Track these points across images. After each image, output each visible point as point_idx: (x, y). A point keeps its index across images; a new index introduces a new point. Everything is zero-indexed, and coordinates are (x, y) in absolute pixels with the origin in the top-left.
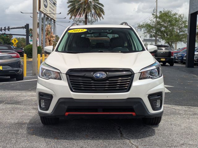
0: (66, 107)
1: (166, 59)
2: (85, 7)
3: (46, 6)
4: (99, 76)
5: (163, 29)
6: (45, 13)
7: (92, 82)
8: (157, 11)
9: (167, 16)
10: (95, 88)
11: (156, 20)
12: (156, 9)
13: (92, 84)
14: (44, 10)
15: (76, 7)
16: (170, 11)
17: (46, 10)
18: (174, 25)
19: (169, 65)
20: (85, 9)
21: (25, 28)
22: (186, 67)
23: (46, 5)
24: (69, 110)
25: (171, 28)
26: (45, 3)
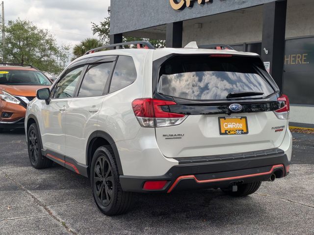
5: (16, 50)
8: (3, 20)
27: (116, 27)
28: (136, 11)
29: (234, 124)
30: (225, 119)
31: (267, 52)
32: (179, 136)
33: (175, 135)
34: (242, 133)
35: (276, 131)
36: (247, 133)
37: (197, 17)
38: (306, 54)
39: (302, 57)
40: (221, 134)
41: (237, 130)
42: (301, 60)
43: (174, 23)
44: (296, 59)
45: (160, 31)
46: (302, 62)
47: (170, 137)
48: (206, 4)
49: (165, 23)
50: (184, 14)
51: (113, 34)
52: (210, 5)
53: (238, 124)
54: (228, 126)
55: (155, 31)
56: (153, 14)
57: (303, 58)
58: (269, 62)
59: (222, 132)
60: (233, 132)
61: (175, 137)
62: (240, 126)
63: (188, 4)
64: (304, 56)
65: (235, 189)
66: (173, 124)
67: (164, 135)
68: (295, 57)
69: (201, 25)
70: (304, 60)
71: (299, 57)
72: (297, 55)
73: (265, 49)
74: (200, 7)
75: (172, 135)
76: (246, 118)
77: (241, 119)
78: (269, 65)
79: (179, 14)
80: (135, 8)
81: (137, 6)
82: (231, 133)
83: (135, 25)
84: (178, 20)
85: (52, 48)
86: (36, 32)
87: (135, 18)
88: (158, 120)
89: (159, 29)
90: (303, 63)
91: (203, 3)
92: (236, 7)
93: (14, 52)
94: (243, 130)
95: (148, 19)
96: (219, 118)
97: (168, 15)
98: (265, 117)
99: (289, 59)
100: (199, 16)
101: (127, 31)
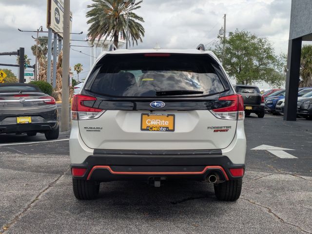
1: (253, 107)
2: (115, 23)
3: (58, 21)
5: (234, 60)
6: (56, 31)
8: (225, 32)
9: (241, 40)
11: (224, 46)
12: (223, 28)
14: (56, 27)
15: (101, 23)
16: (246, 32)
17: (58, 27)
18: (251, 55)
19: (257, 116)
20: (114, 26)
21: (18, 55)
22: (284, 120)
23: (58, 19)
25: (246, 59)
26: (57, 16)
29: (158, 121)
30: (148, 116)
32: (98, 129)
33: (94, 128)
34: (166, 131)
35: (215, 131)
36: (173, 130)
40: (142, 129)
41: (161, 127)
47: (90, 129)
53: (163, 121)
54: (152, 122)
59: (143, 128)
60: (155, 129)
61: (94, 130)
62: (166, 122)
65: (157, 184)
66: (92, 118)
67: (85, 128)
75: (91, 128)
76: (174, 116)
77: (168, 116)
82: (153, 129)
85: (270, 57)
86: (256, 41)
88: (80, 113)
93: (232, 61)
94: (168, 128)
96: (142, 115)
98: (197, 115)
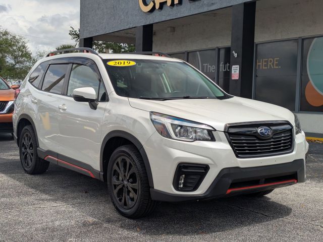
0: (230, 182)
4: (265, 132)
7: (257, 141)
10: (260, 149)
13: (257, 145)
24: (233, 185)
27: (85, 31)
28: (106, 13)
31: (236, 55)
37: (167, 19)
38: (278, 59)
39: (274, 61)
42: (273, 64)
43: (144, 26)
44: (268, 63)
45: (132, 35)
46: (273, 66)
48: (175, 6)
49: (134, 26)
50: (154, 16)
51: (82, 38)
52: (180, 7)
55: (128, 35)
56: (123, 17)
57: (275, 63)
58: (238, 66)
63: (157, 7)
64: (276, 60)
68: (266, 61)
69: (173, 29)
70: (276, 64)
71: (271, 61)
72: (269, 59)
73: (234, 52)
74: (170, 9)
78: (238, 69)
79: (148, 16)
80: (105, 10)
81: (106, 8)
83: (105, 28)
84: (148, 23)
87: (105, 21)
89: (130, 34)
90: (275, 67)
91: (173, 4)
92: (205, 9)
95: (118, 22)
97: (137, 17)
99: (261, 64)
100: (168, 18)
101: (96, 35)
